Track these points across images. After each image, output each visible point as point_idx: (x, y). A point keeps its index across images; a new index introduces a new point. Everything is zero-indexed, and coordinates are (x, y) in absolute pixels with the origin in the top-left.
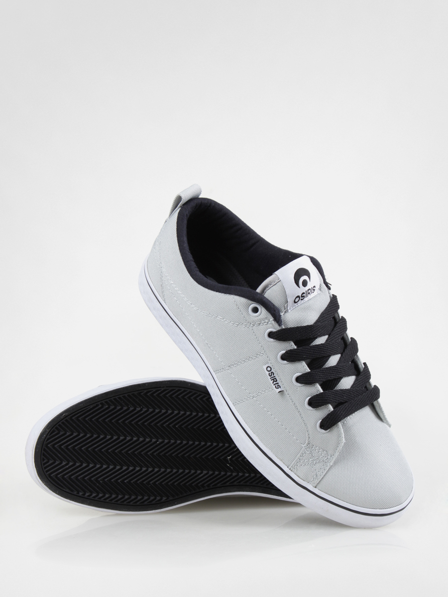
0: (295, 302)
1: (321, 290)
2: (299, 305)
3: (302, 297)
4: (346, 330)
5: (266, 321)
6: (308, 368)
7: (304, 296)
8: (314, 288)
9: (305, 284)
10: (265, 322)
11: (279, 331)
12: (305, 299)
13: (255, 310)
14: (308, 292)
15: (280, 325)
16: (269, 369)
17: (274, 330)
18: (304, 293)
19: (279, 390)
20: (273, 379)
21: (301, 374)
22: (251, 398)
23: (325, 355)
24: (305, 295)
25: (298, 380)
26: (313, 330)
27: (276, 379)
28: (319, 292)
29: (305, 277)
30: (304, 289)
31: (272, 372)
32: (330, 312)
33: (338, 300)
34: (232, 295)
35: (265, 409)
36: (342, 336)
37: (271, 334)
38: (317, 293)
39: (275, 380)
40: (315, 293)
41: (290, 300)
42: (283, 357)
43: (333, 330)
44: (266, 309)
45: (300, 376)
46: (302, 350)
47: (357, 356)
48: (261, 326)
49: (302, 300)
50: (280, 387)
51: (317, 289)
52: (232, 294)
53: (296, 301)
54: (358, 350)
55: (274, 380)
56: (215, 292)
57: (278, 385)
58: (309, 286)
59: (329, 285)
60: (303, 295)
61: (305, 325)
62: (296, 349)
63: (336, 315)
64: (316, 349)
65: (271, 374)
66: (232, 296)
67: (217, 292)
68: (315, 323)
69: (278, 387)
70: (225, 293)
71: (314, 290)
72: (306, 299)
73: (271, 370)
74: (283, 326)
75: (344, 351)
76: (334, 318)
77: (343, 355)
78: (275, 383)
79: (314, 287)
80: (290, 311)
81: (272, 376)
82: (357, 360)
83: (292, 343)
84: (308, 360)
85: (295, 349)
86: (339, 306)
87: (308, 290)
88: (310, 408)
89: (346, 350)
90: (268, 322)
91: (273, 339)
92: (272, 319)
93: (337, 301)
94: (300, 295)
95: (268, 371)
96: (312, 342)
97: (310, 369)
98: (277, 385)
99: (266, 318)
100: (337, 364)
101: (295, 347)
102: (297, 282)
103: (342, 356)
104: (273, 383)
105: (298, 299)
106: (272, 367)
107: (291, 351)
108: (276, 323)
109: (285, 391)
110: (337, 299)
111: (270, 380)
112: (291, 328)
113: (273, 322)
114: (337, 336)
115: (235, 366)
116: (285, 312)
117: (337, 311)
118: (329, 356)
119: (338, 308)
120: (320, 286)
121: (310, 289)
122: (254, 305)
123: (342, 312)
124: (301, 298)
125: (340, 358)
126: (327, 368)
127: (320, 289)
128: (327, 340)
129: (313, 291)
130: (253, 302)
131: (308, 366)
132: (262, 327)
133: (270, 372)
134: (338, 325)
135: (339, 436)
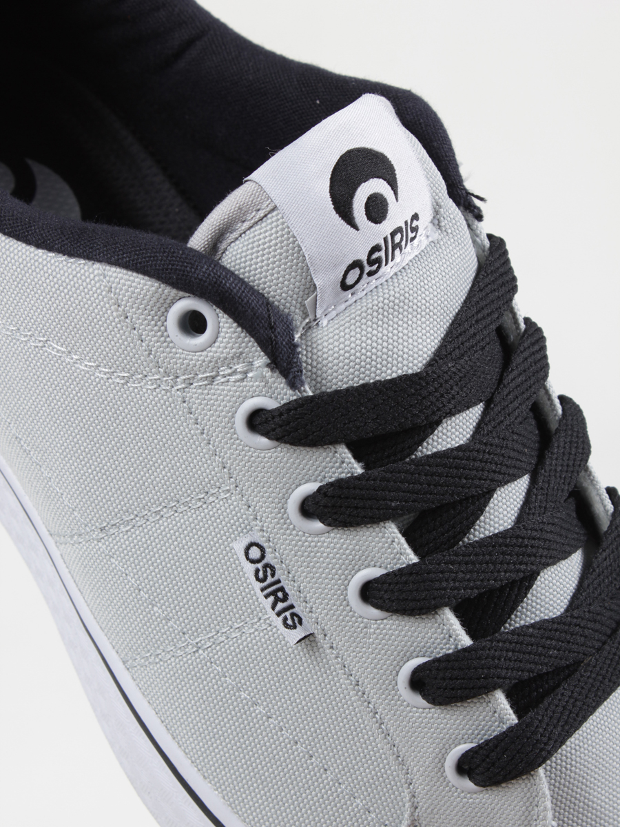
0: (345, 287)
1: (440, 227)
2: (360, 294)
3: (371, 263)
4: (546, 376)
5: (240, 367)
6: (409, 551)
7: (378, 261)
8: (415, 223)
9: (377, 209)
10: (235, 372)
11: (288, 408)
12: (384, 269)
13: (194, 324)
14: (394, 243)
15: (294, 384)
16: (255, 553)
17: (271, 404)
18: (376, 248)
19: (298, 633)
20: (274, 593)
21: (383, 572)
22: (190, 649)
23: (473, 491)
24: (382, 254)
25: (369, 592)
26: (424, 393)
27: (282, 589)
28: (436, 235)
29: (375, 186)
30: (374, 233)
31: (266, 566)
32: (486, 311)
33: (511, 256)
34: (97, 265)
35: (244, 695)
36: (529, 403)
37: (258, 420)
38: (425, 242)
39: (280, 594)
40: (422, 241)
41: (326, 280)
42: (309, 508)
43: (500, 381)
44: (236, 320)
45: (376, 580)
46: (383, 479)
47: (587, 469)
48: (217, 387)
49: (370, 274)
50: (300, 623)
51: (424, 223)
52: (99, 261)
53: (350, 281)
54: (589, 446)
55: (278, 594)
56: (32, 249)
57: (293, 615)
58: (397, 216)
59: (477, 202)
60: (375, 256)
61: (391, 373)
62: (359, 478)
63: (507, 319)
64: (440, 470)
65: (265, 572)
66: (98, 268)
67: (38, 246)
68: (430, 364)
69: (294, 621)
70: (71, 255)
71: (415, 230)
72: (387, 270)
73: (263, 557)
74: (307, 387)
75: (541, 458)
76: (501, 333)
77: (540, 480)
78: (280, 606)
79: (415, 217)
80: (324, 322)
81: (270, 580)
82: (585, 485)
83: (344, 452)
84: (409, 518)
85: (354, 478)
86: (514, 279)
87: (393, 234)
88: (419, 700)
89: (548, 455)
90: (246, 373)
91: (269, 438)
92: (261, 360)
93: (507, 261)
94: (364, 258)
95: (253, 561)
96: (420, 443)
97: (416, 551)
98: (288, 614)
99: (238, 356)
100: (519, 520)
101: (358, 469)
102: (343, 207)
103: (533, 482)
104: (273, 608)
105: (357, 271)
106: (265, 545)
107: (339, 484)
108: (277, 374)
109: (320, 637)
110: (506, 252)
111: (261, 595)
112: (337, 392)
113: (267, 373)
114: (516, 404)
115: (123, 529)
116: (308, 328)
117: (511, 299)
118: (489, 494)
119: (514, 289)
120: (436, 212)
121: (399, 230)
122: (188, 303)
123: (525, 305)
124: (367, 269)
125: (529, 493)
126: (482, 543)
127: (437, 221)
128: (479, 428)
129: (411, 235)
130: (181, 294)
131: (409, 542)
132: (224, 390)
133: (260, 566)
134: (517, 360)
135: (532, 803)
